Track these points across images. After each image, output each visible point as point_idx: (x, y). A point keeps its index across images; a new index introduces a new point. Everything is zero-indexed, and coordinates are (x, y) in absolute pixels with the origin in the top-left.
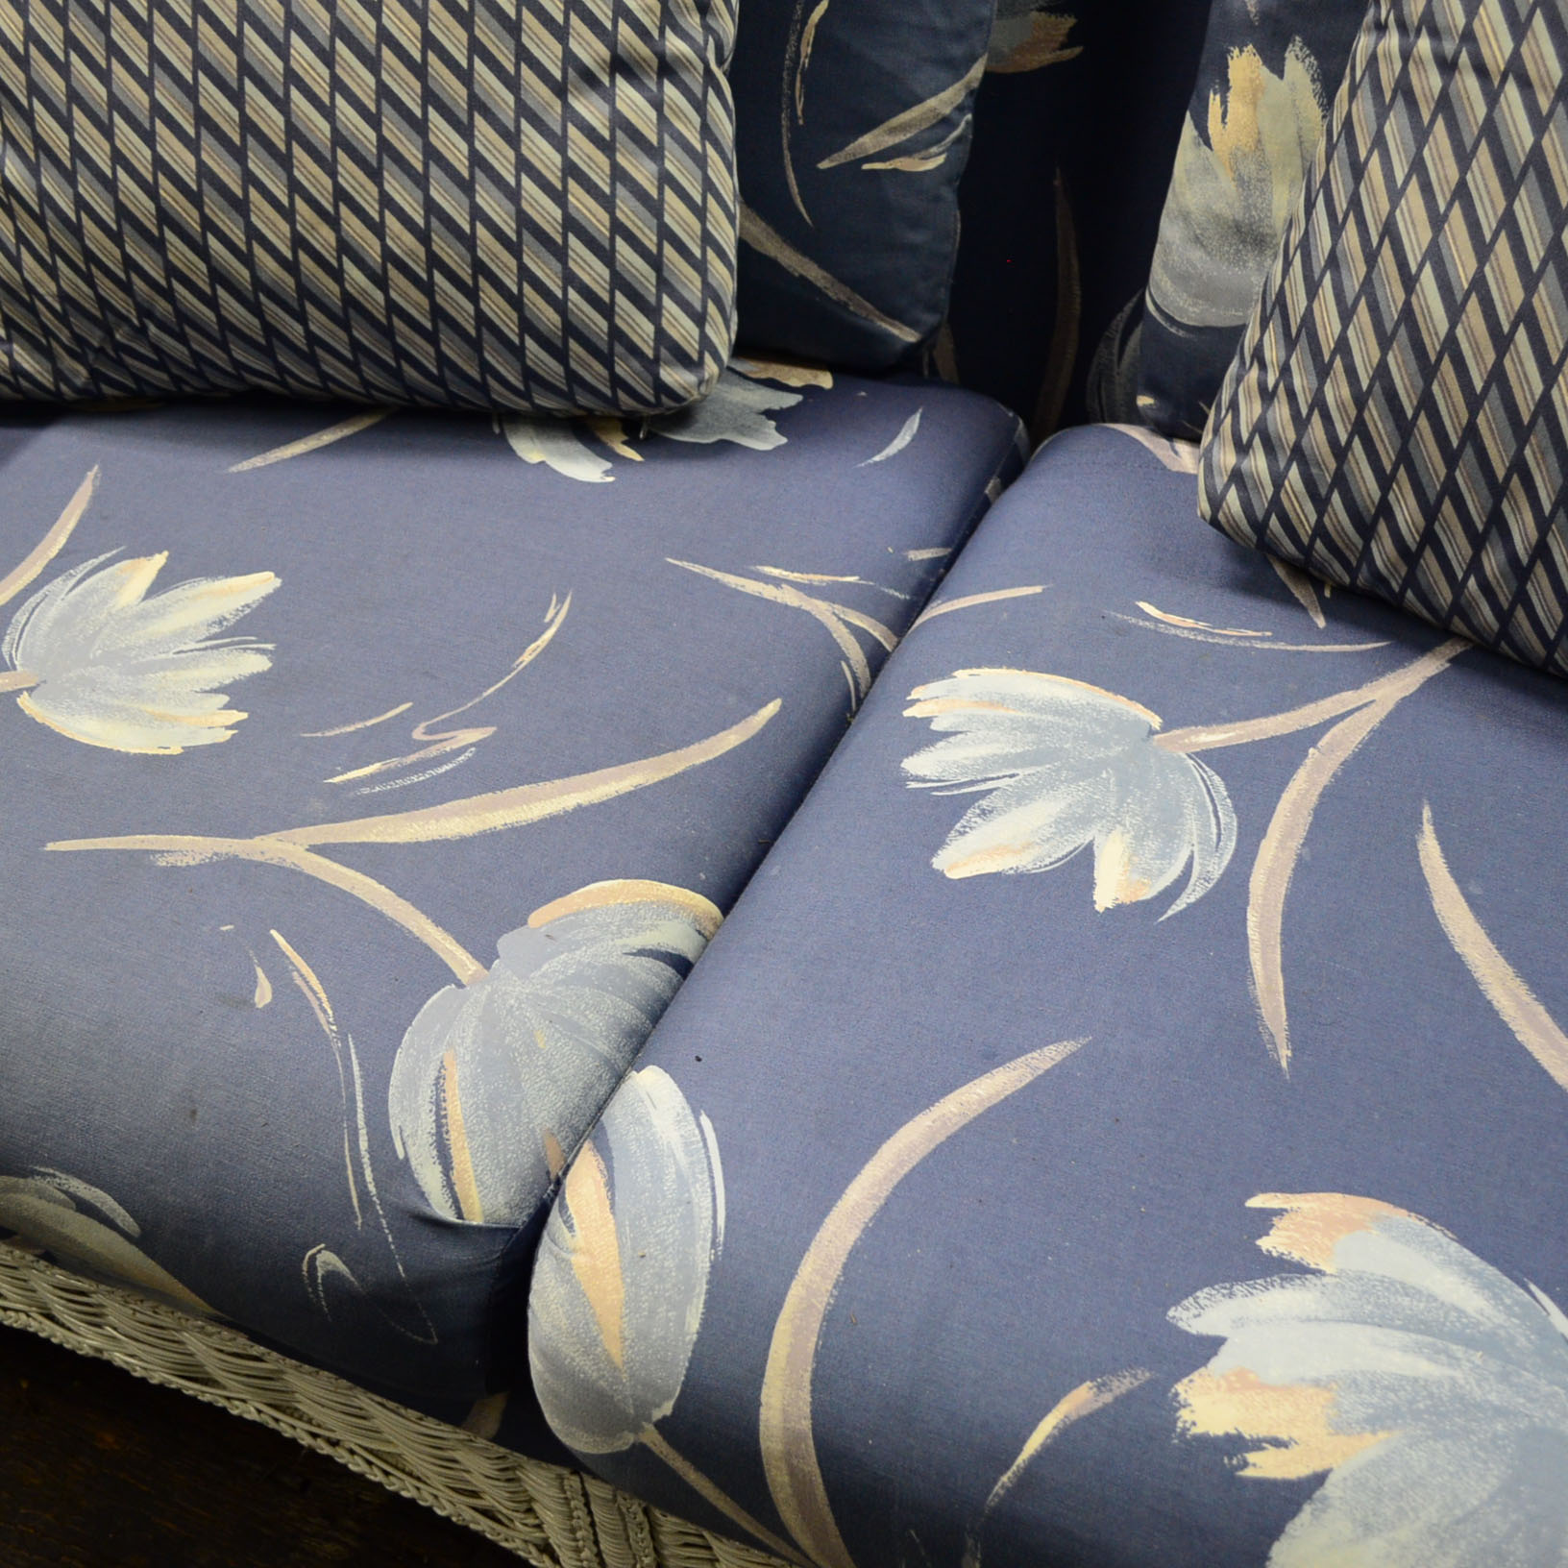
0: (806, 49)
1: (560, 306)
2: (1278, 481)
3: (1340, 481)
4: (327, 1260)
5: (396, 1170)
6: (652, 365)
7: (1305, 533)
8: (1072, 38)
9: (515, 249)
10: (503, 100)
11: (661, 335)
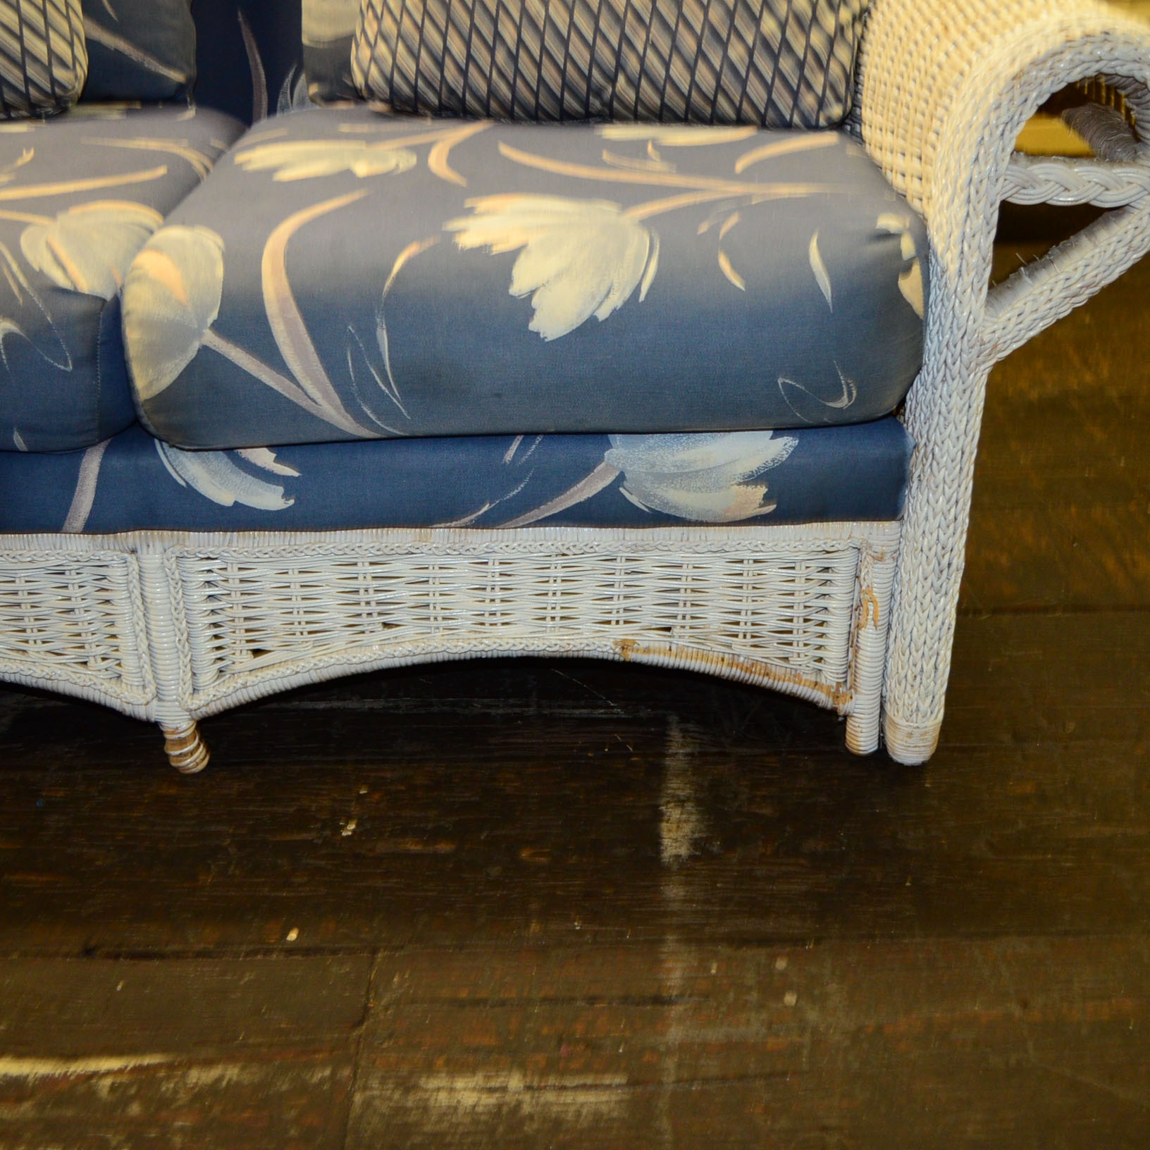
2: (394, 54)
3: (423, 42)
4: (4, 326)
5: (36, 276)
6: (48, 67)
7: (411, 75)
11: (51, 52)
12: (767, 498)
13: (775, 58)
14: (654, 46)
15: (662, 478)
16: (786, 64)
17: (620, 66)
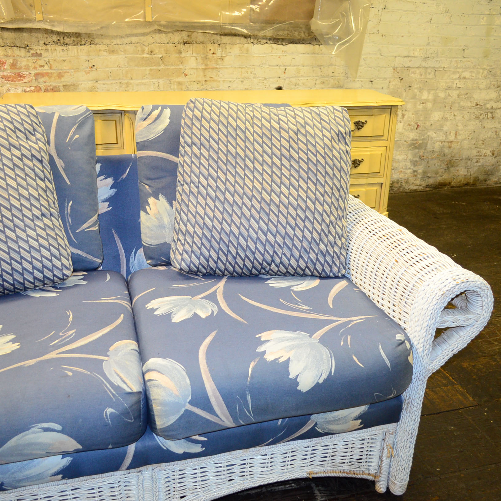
0: (69, 211)
1: (41, 262)
2: (190, 258)
3: (201, 253)
4: (109, 410)
6: (61, 270)
7: (197, 265)
8: (109, 206)
9: (29, 252)
10: (21, 224)
11: (62, 264)
12: (361, 423)
13: (324, 256)
14: (285, 255)
15: (329, 422)
16: (328, 258)
17: (273, 261)
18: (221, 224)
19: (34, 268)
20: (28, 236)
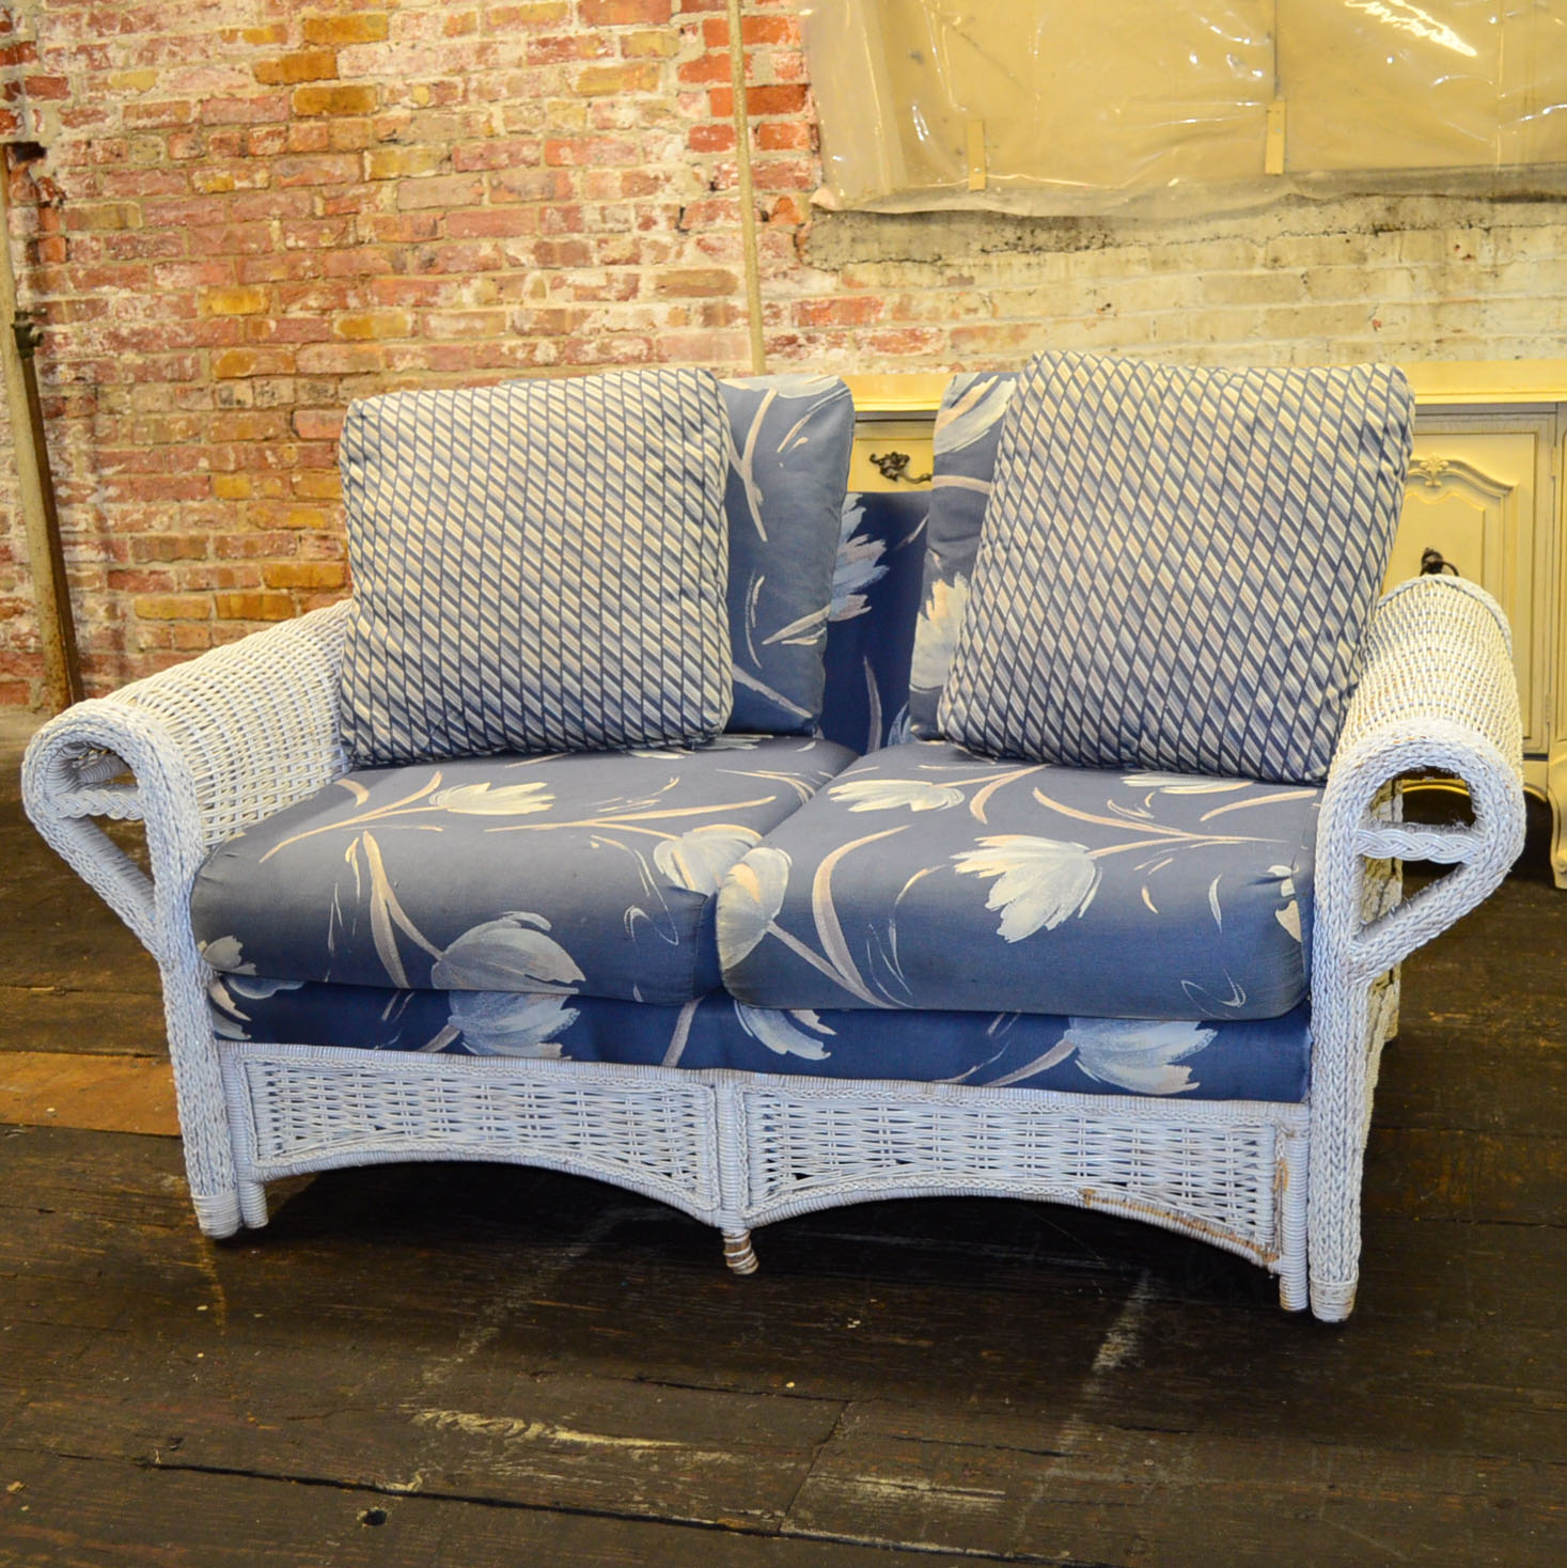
0: (755, 597)
1: (660, 686)
2: (968, 709)
3: (992, 700)
4: (635, 912)
5: (661, 877)
6: (700, 710)
7: (981, 726)
8: (866, 604)
9: (640, 663)
10: (634, 605)
11: (703, 697)
12: (1192, 1078)
13: (1268, 724)
14: (1170, 712)
15: (1108, 1055)
17: (1144, 727)
18: (1039, 632)
19: (644, 696)
20: (643, 630)
